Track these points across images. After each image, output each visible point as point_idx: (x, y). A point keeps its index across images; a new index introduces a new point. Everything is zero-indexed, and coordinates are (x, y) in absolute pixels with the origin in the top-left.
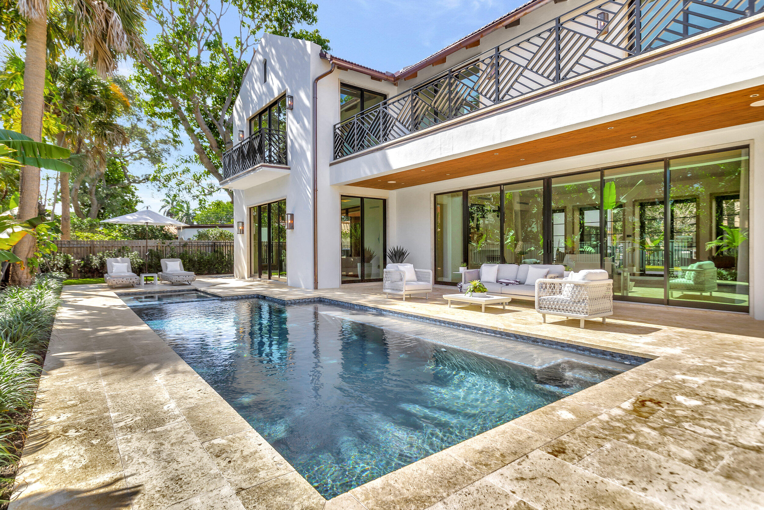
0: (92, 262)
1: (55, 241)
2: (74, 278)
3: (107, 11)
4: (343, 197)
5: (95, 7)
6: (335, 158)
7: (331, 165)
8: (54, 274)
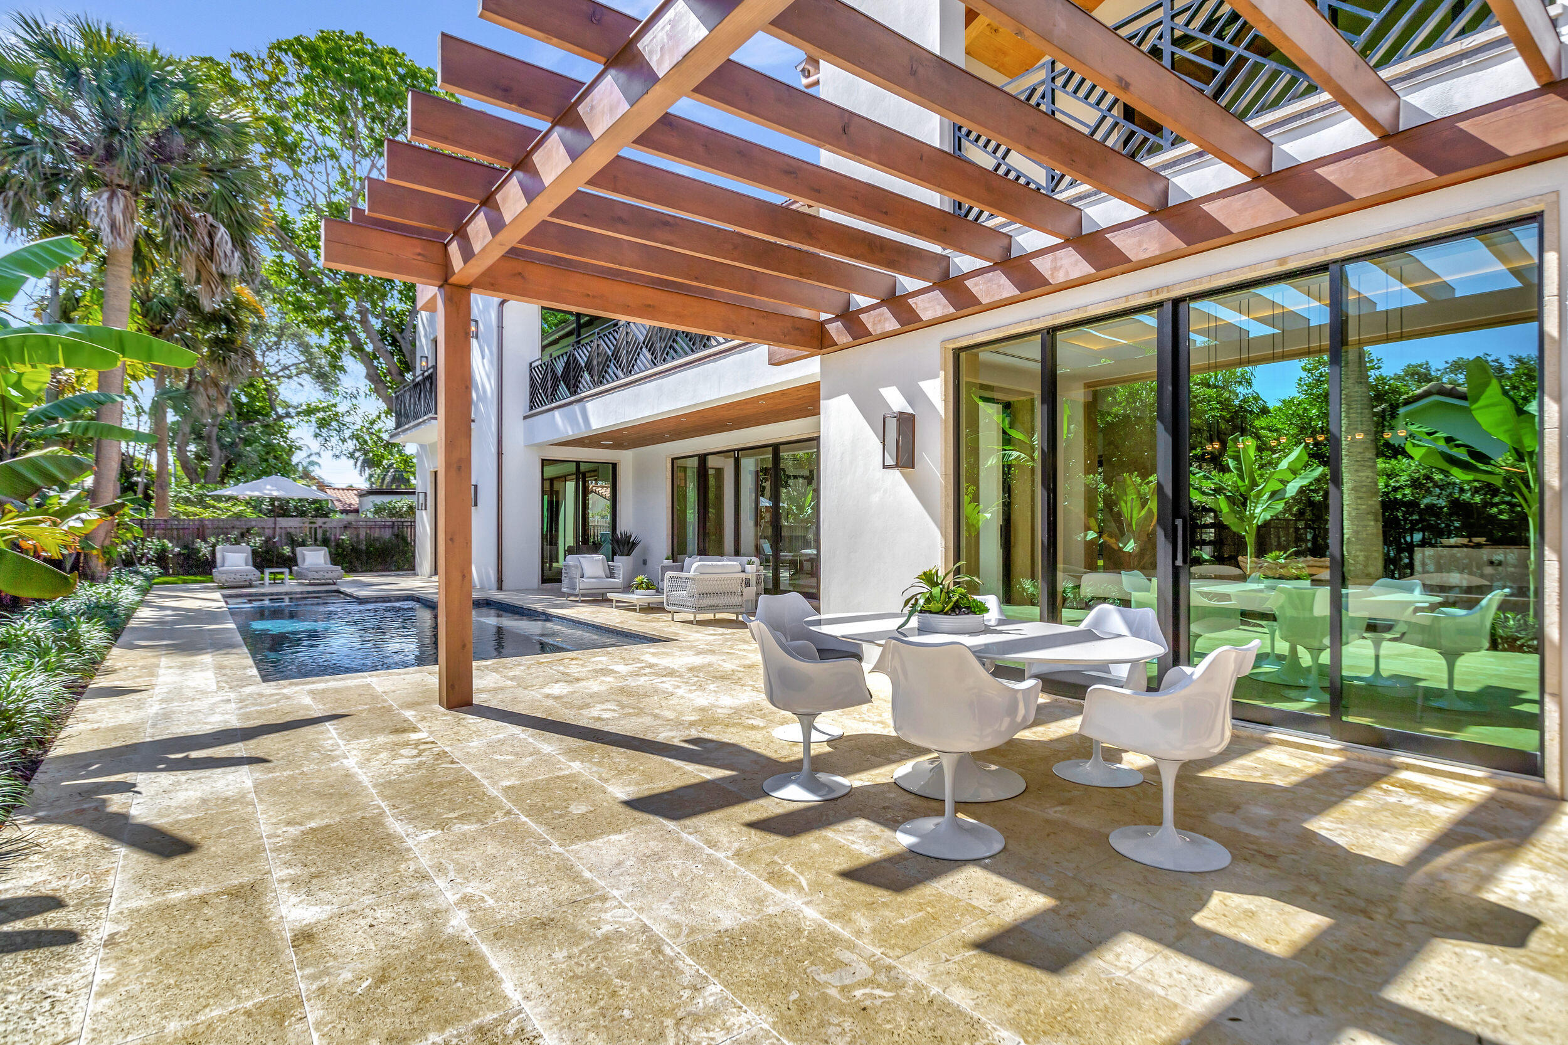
0: (199, 552)
1: (141, 523)
2: (173, 575)
3: (211, 225)
4: (545, 462)
5: (196, 223)
6: (531, 408)
7: (525, 418)
8: (141, 570)
